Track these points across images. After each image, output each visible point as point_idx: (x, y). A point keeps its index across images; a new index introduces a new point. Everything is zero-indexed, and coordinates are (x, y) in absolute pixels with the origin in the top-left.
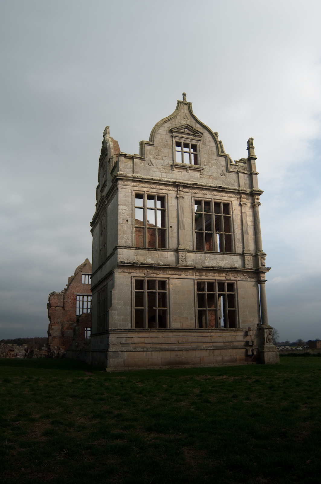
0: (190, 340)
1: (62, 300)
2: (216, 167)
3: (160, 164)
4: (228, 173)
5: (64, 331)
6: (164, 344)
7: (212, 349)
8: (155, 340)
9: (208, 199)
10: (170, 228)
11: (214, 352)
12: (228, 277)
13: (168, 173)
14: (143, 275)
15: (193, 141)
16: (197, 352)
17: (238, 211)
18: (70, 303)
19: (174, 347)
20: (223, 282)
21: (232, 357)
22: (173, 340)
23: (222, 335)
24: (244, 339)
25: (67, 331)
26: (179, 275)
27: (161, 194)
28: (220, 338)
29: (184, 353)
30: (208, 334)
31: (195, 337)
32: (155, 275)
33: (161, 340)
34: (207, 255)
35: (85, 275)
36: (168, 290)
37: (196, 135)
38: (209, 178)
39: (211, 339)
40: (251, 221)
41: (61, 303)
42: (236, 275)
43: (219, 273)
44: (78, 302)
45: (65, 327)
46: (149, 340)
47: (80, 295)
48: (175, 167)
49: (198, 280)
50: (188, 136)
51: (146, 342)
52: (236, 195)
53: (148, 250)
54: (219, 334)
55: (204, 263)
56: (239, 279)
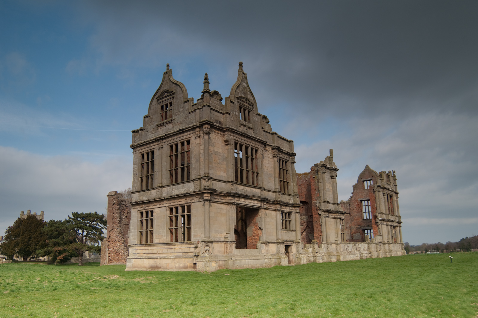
0: (164, 251)
1: (348, 207)
2: (182, 113)
3: (152, 128)
4: (190, 114)
5: (352, 235)
6: (151, 254)
7: (173, 257)
8: (147, 252)
9: (176, 142)
10: (155, 173)
11: (174, 260)
12: (186, 201)
13: (156, 132)
14: (142, 209)
15: (169, 100)
16: (165, 260)
17: (195, 144)
18: (355, 208)
19: (155, 256)
20: (183, 205)
21: (185, 264)
22: (155, 251)
23: (181, 247)
24: (195, 250)
25: (355, 234)
26: (159, 205)
27: (152, 150)
28: (180, 249)
29: (158, 260)
30: (174, 247)
31: (165, 249)
32: (148, 207)
33: (150, 251)
34: (173, 187)
35: (367, 181)
36: (154, 217)
37: (170, 95)
38: (178, 124)
39: (175, 250)
40: (203, 148)
41: (347, 210)
42: (191, 198)
43: (180, 199)
44: (364, 207)
45: (353, 231)
46: (144, 252)
47: (365, 201)
48: (159, 127)
49: (169, 207)
50: (167, 98)
51: (143, 252)
52: (194, 130)
53: (144, 191)
54: (180, 246)
55: (172, 193)
56: (193, 201)
